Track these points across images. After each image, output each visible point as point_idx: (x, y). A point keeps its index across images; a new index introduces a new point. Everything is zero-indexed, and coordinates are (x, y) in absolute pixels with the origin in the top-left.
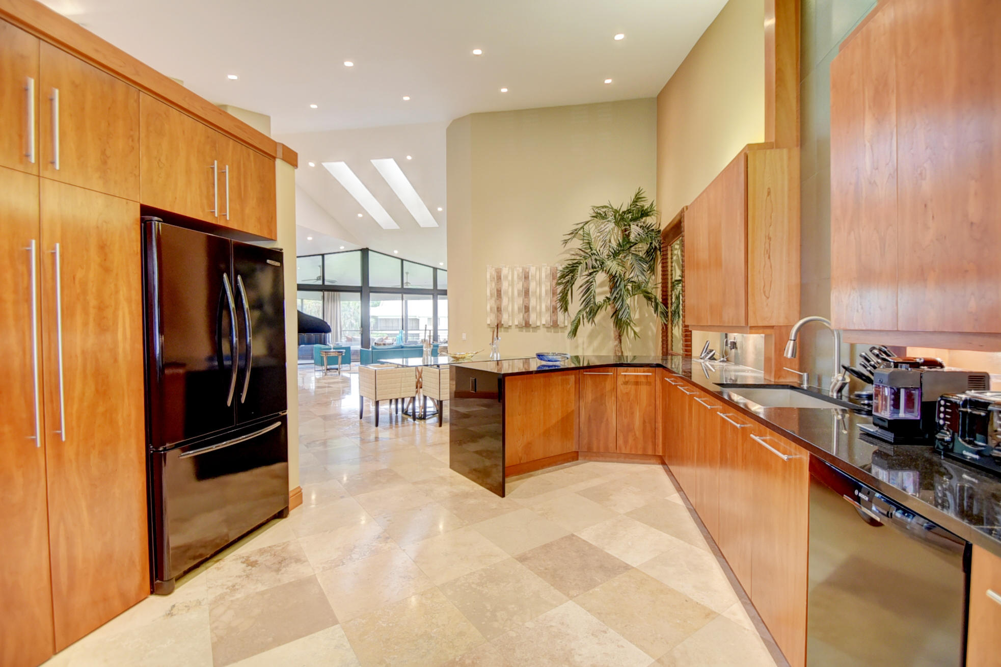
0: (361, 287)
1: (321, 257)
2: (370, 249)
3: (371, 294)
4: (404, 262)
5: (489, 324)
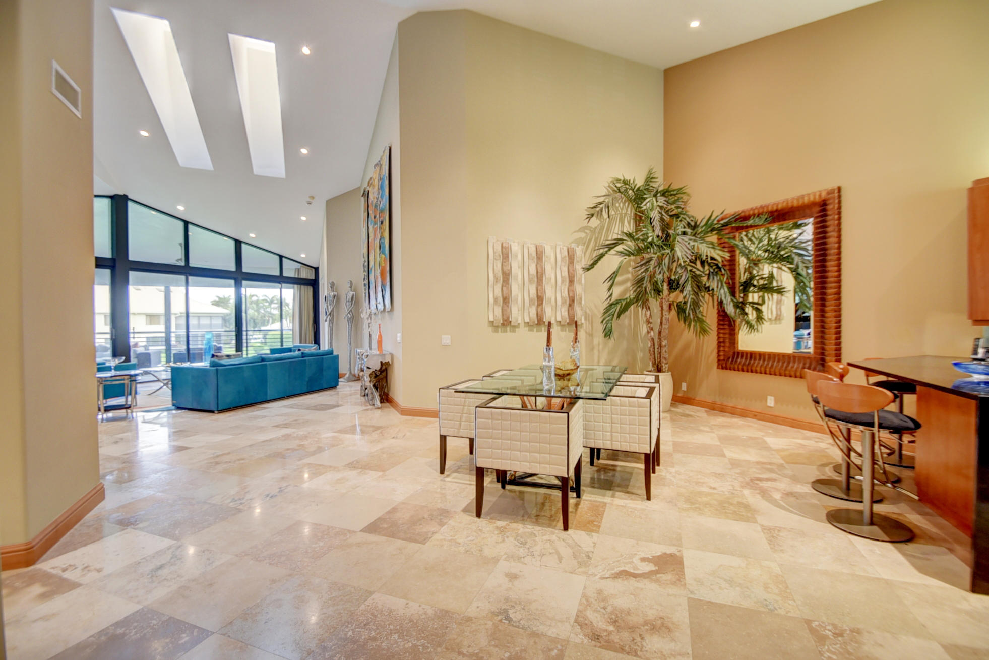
0: (113, 260)
2: (130, 196)
3: (131, 272)
4: (190, 226)
5: (493, 322)
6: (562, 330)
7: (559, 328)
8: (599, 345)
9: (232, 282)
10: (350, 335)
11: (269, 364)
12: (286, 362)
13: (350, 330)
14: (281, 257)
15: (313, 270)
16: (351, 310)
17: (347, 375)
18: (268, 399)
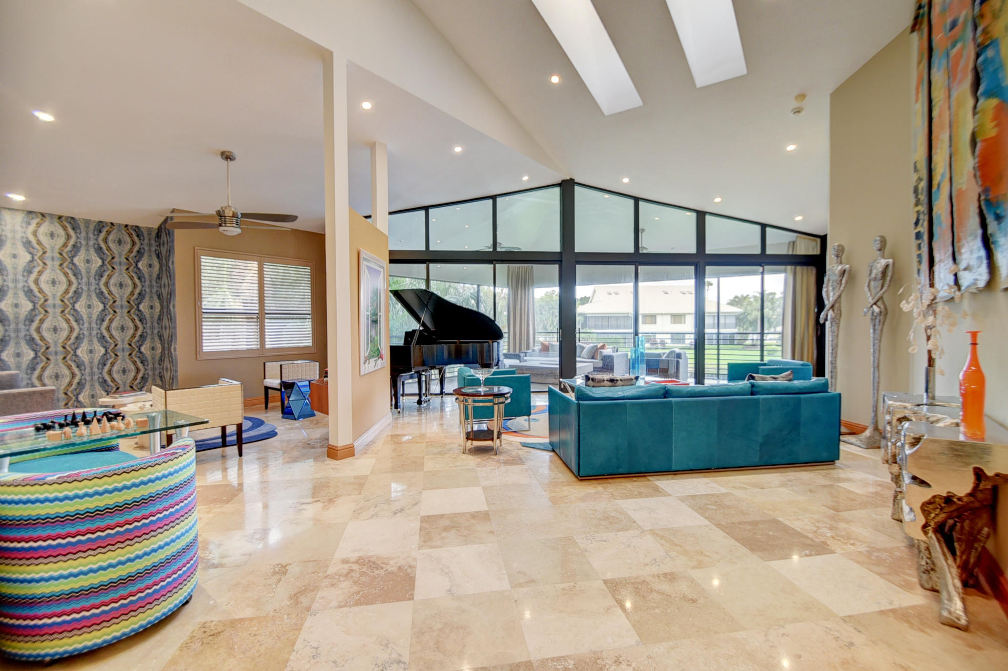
0: (561, 253)
1: (490, 201)
2: (576, 181)
3: (578, 267)
4: (641, 204)
9: (692, 269)
10: (877, 351)
11: (677, 403)
12: (713, 401)
13: (878, 339)
14: (764, 226)
15: (819, 240)
16: (881, 298)
17: (867, 433)
18: (674, 468)
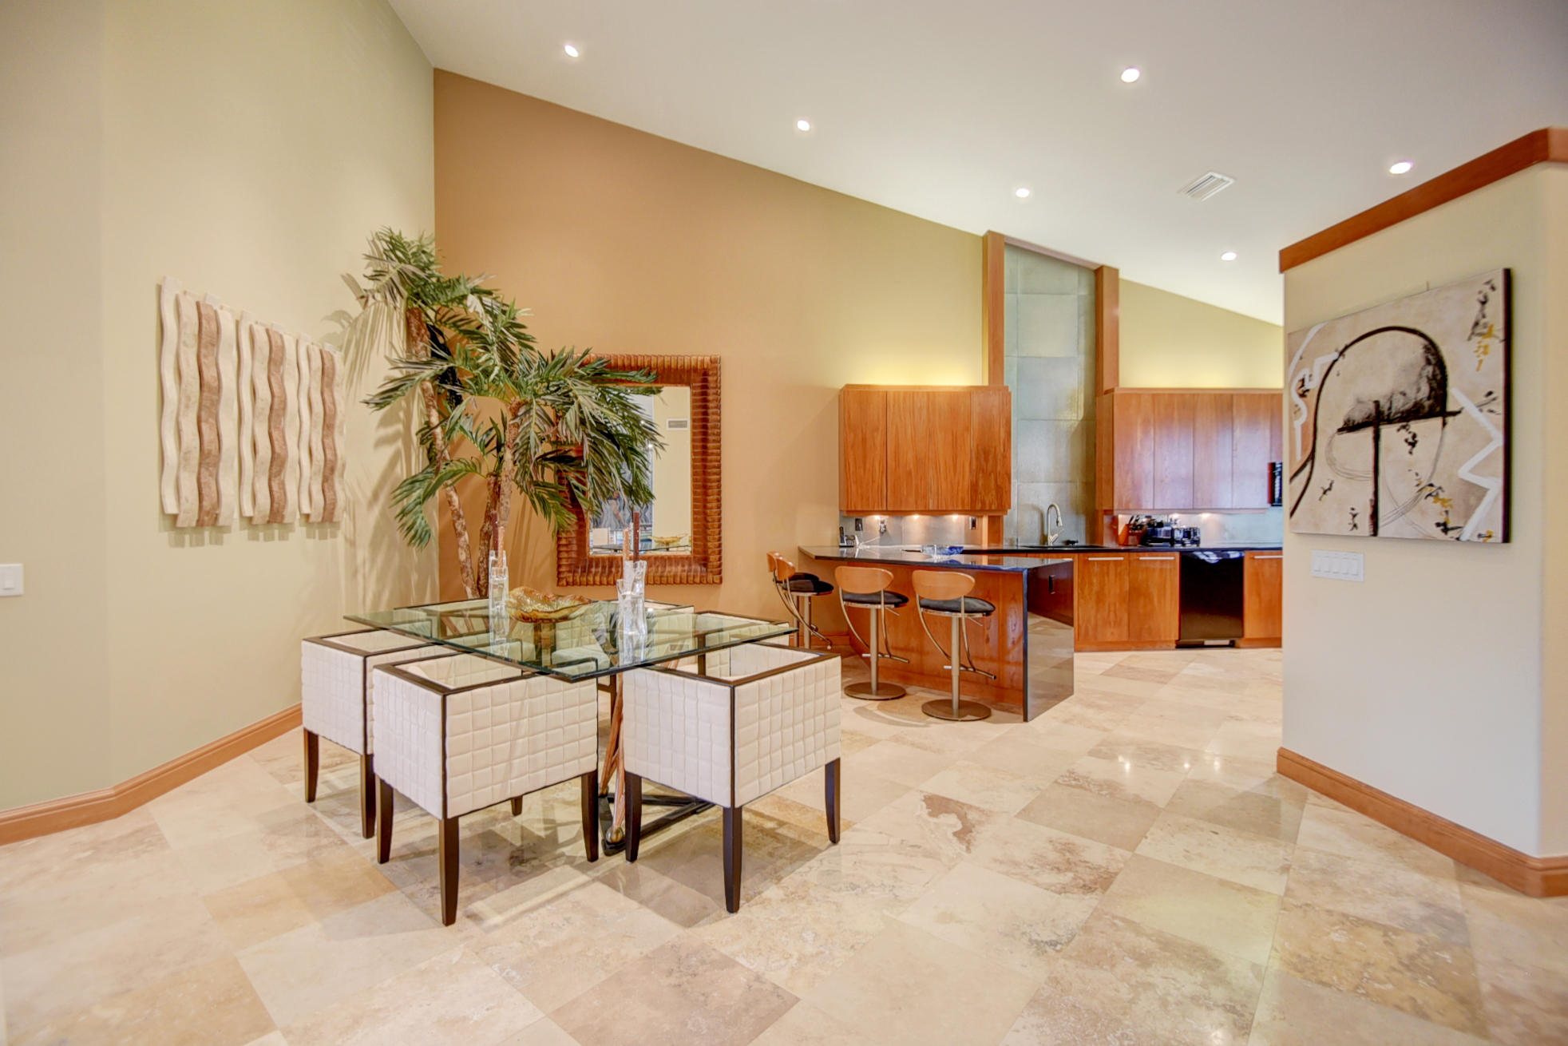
5: (175, 517)
6: (309, 536)
7: (304, 529)
8: (364, 563)
